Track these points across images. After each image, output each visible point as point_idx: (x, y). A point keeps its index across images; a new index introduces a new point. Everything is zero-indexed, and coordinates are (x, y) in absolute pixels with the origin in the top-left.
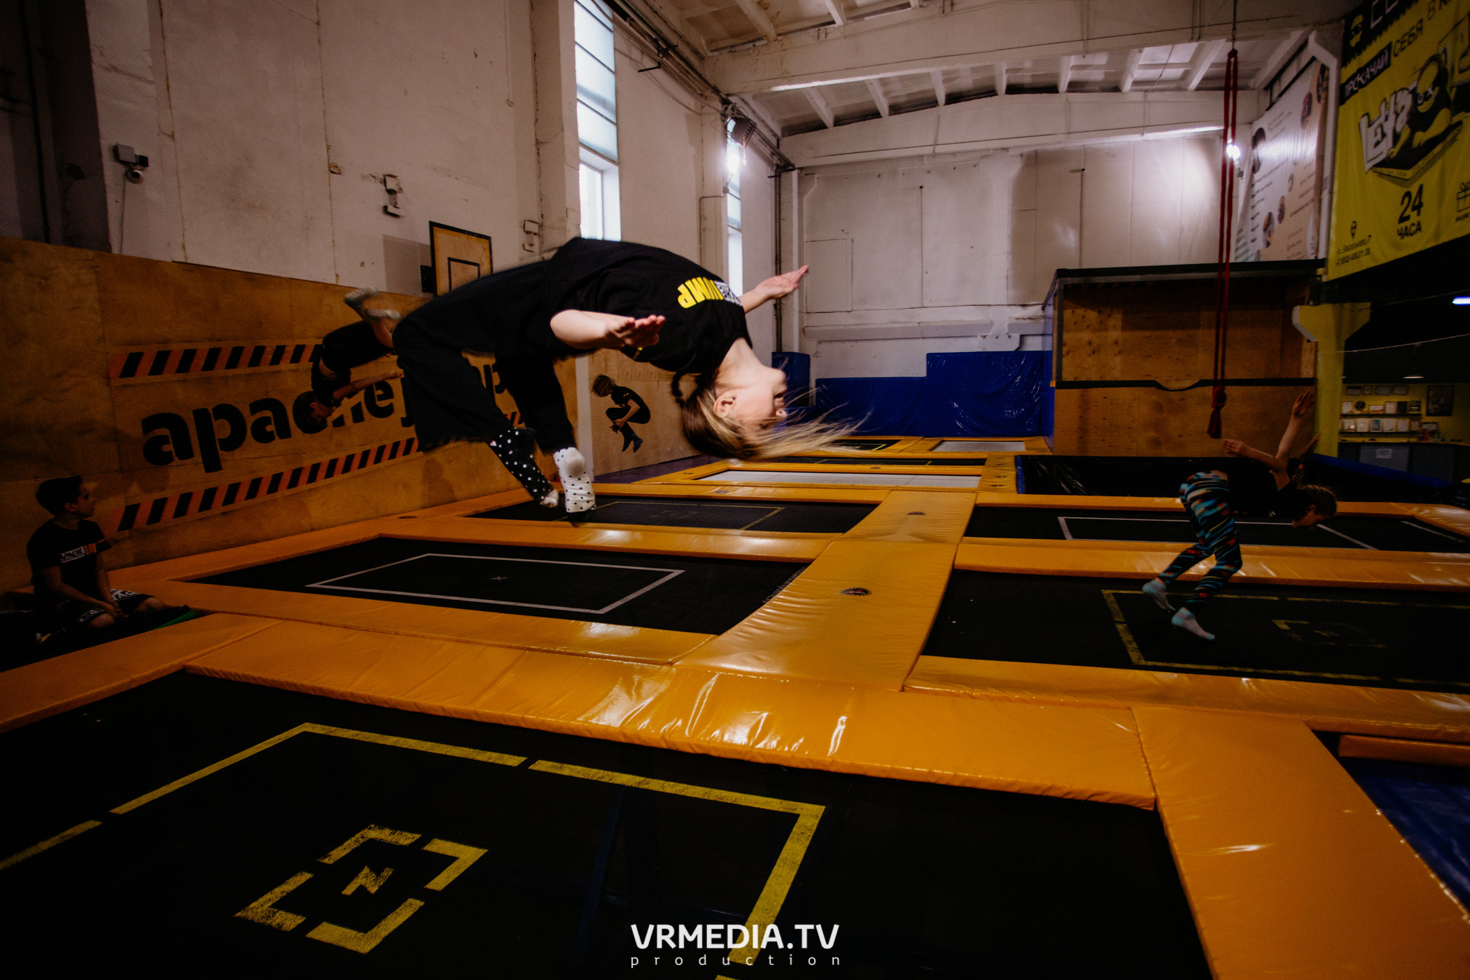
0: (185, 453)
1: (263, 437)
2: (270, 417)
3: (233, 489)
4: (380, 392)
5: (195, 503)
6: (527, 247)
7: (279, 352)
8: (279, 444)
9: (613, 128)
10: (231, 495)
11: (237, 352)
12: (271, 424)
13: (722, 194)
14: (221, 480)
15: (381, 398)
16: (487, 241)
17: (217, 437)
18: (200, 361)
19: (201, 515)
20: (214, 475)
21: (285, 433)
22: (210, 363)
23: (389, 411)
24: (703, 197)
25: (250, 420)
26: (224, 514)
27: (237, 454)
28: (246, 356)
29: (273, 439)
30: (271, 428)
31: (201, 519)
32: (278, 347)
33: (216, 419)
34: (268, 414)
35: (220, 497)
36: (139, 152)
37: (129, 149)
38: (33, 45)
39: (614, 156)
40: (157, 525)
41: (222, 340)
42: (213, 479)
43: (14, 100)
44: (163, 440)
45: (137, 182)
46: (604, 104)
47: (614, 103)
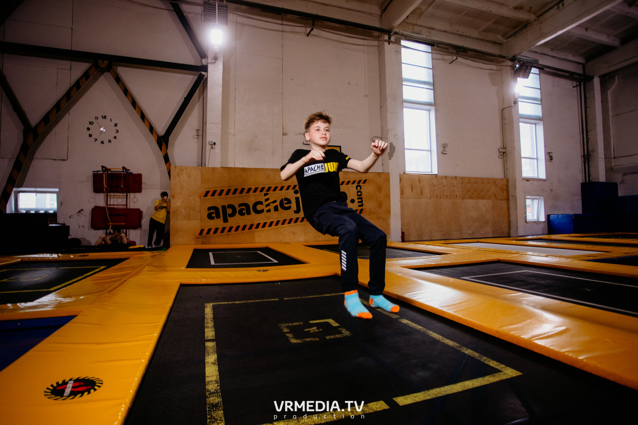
0: (218, 216)
1: (241, 214)
3: (231, 228)
4: (286, 202)
5: (219, 231)
7: (249, 190)
8: (247, 216)
9: (432, 91)
10: (230, 230)
11: (236, 190)
12: (244, 210)
13: (513, 105)
14: (227, 225)
15: (286, 204)
16: (339, 148)
17: (228, 213)
18: (224, 193)
19: (221, 234)
20: (225, 224)
21: (249, 213)
22: (228, 193)
23: (289, 208)
24: (503, 109)
25: (238, 209)
26: (227, 235)
27: (233, 218)
28: (239, 191)
29: (245, 214)
30: (244, 212)
31: (220, 235)
32: (249, 188)
33: (228, 208)
34: (244, 207)
35: (226, 230)
36: (214, 142)
37: (212, 141)
38: (204, 122)
39: (432, 103)
40: (208, 235)
41: (231, 187)
42: (225, 225)
43: (199, 136)
44: (213, 213)
45: (213, 149)
46: (425, 83)
47: (432, 81)
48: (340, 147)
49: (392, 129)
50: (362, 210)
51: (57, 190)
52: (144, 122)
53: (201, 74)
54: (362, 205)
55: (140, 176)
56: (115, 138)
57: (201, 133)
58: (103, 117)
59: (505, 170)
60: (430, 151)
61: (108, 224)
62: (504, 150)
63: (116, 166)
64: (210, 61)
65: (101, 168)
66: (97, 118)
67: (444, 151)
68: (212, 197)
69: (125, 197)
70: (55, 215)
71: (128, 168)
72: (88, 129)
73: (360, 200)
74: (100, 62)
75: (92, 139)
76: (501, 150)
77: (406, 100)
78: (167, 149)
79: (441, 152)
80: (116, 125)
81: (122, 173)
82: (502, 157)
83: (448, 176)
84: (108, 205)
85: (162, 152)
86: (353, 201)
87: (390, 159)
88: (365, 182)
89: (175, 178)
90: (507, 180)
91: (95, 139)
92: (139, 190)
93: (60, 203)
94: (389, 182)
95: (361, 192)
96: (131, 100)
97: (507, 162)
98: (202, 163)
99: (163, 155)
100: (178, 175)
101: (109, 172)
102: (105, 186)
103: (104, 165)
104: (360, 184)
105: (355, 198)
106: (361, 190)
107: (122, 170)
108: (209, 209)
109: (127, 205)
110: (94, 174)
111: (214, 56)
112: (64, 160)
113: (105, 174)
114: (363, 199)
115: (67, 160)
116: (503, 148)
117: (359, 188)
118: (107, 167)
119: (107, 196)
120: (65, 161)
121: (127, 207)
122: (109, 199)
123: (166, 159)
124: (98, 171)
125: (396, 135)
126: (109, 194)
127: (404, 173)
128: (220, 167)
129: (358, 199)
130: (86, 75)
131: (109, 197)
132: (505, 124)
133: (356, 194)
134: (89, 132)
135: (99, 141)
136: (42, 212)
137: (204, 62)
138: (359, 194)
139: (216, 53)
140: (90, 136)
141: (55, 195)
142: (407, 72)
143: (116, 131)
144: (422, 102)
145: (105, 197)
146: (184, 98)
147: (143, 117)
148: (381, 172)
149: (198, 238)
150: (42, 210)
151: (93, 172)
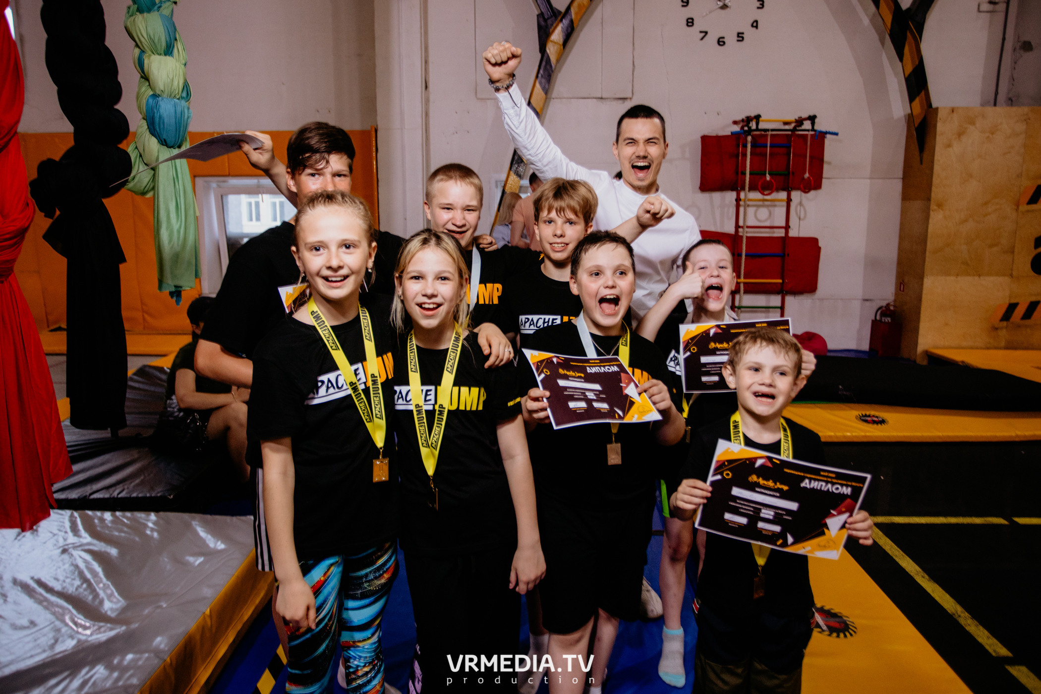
56: (755, 25)
63: (785, 113)
69: (785, 204)
72: (685, 3)
75: (695, 31)
78: (920, 52)
84: (737, 226)
85: (905, 66)
89: (949, 146)
91: (701, 32)
99: (907, 71)
100: (960, 134)
109: (787, 228)
110: (705, 140)
112: (626, 98)
115: (630, 98)
119: (738, 200)
120: (627, 102)
121: (787, 232)
122: (742, 210)
123: (919, 84)
126: (743, 196)
131: (742, 203)
134: (686, 13)
135: (712, 39)
140: (691, 22)
143: (757, 5)
145: (731, 203)
149: (997, 329)
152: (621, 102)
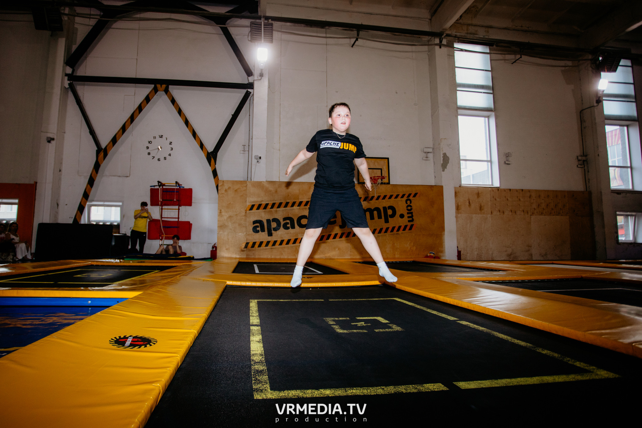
0: (263, 230)
1: (286, 227)
2: (289, 223)
3: (275, 242)
5: (264, 244)
6: (425, 159)
7: (294, 204)
8: (291, 230)
9: (492, 96)
10: (274, 244)
11: (280, 204)
12: (289, 224)
13: (595, 104)
14: (272, 239)
17: (272, 227)
18: (270, 206)
20: (270, 237)
21: (293, 227)
23: (334, 222)
24: (582, 110)
25: (282, 223)
26: (272, 248)
27: (277, 232)
28: (283, 205)
29: (289, 229)
30: (289, 225)
31: (265, 249)
32: (293, 202)
33: (272, 222)
34: (288, 221)
35: (271, 244)
36: (260, 156)
37: (258, 156)
38: (251, 138)
39: (492, 108)
40: (253, 249)
41: (276, 201)
42: (270, 239)
43: (245, 151)
44: (258, 227)
45: (259, 163)
46: (482, 87)
47: (491, 84)
48: (388, 159)
49: (445, 139)
50: (412, 226)
51: (120, 204)
52: (195, 139)
53: (247, 91)
54: (412, 220)
55: (190, 190)
56: (170, 155)
57: (247, 148)
58: (160, 136)
59: (586, 180)
60: (491, 161)
61: (162, 236)
62: (584, 158)
63: (169, 181)
64: (256, 78)
65: (157, 183)
66: (155, 138)
67: (507, 161)
68: (257, 211)
69: (177, 210)
70: (118, 226)
71: (180, 183)
72: (148, 148)
73: (410, 215)
74: (159, 86)
75: (151, 156)
76: (580, 158)
77: (460, 106)
78: (215, 164)
79: (503, 162)
80: (171, 143)
81: (176, 187)
82: (581, 166)
83: (513, 189)
84: (162, 218)
85: (211, 168)
86: (402, 216)
87: (443, 171)
88: (415, 195)
90: (590, 193)
91: (153, 157)
92: (189, 203)
93: (123, 216)
94: (443, 196)
95: (411, 206)
96: (185, 119)
97: (588, 172)
98: (248, 177)
99: (212, 169)
101: (164, 187)
102: (160, 200)
103: (160, 181)
104: (410, 198)
105: (405, 212)
106: (410, 204)
107: (175, 185)
108: (255, 222)
109: (178, 218)
110: (151, 189)
111: (260, 73)
112: (128, 176)
113: (161, 189)
114: (413, 214)
115: (129, 176)
116: (583, 155)
117: (408, 202)
118: (162, 182)
119: (162, 209)
120: (128, 178)
121: (178, 220)
122: (163, 212)
123: (215, 173)
124: (154, 186)
125: (450, 145)
126: (163, 207)
127: (460, 186)
128: (265, 181)
129: (408, 213)
130: (148, 99)
132: (585, 128)
133: (405, 208)
134: (148, 151)
135: (156, 159)
136: (108, 224)
137: (251, 79)
138: (409, 208)
139: (262, 70)
140: (149, 154)
141: (119, 209)
142: (461, 77)
143: (171, 149)
144: (479, 108)
145: (160, 210)
146: (232, 115)
147: (194, 134)
148: (434, 184)
149: (243, 251)
150: (108, 222)
151: (151, 186)
152: (126, 177)
